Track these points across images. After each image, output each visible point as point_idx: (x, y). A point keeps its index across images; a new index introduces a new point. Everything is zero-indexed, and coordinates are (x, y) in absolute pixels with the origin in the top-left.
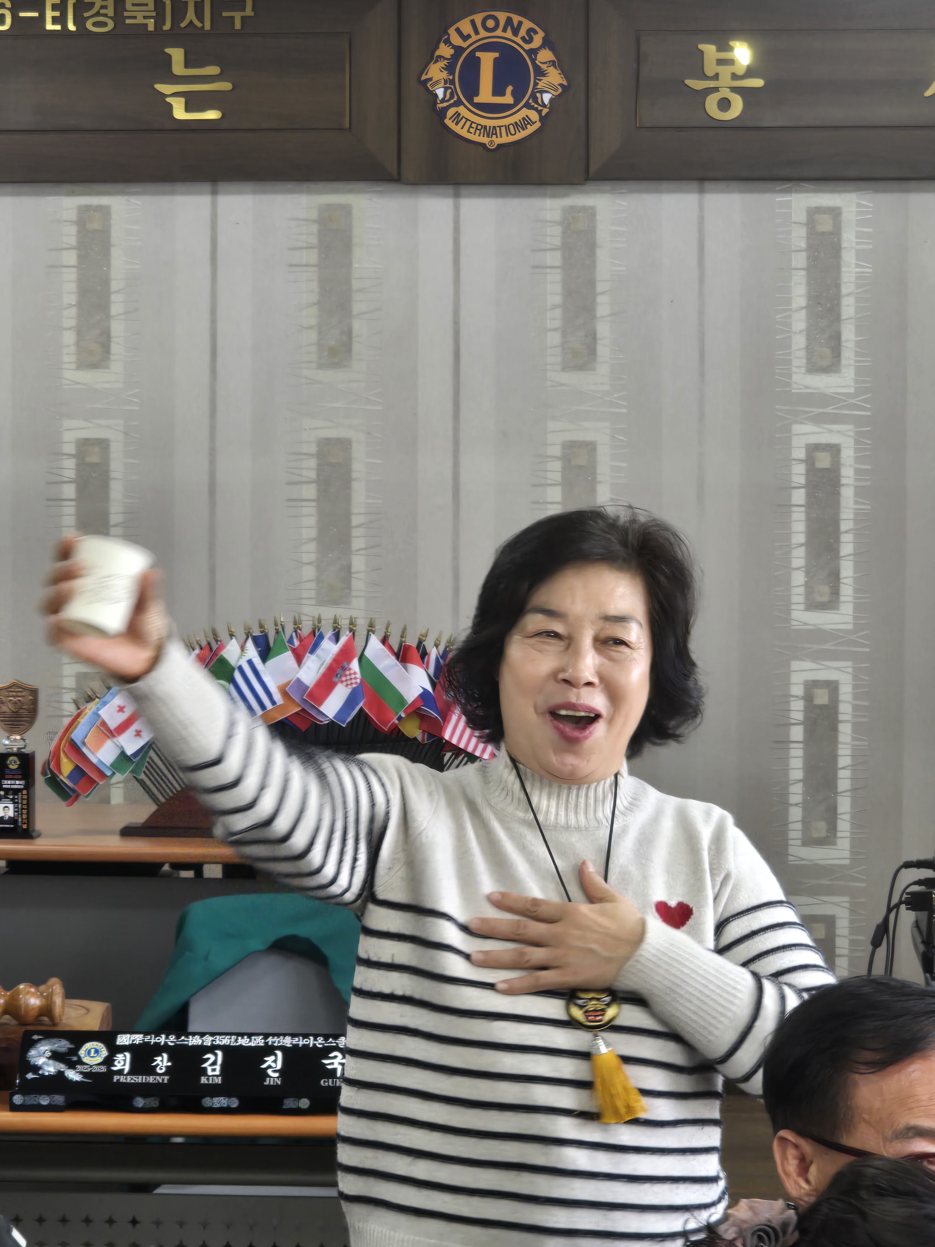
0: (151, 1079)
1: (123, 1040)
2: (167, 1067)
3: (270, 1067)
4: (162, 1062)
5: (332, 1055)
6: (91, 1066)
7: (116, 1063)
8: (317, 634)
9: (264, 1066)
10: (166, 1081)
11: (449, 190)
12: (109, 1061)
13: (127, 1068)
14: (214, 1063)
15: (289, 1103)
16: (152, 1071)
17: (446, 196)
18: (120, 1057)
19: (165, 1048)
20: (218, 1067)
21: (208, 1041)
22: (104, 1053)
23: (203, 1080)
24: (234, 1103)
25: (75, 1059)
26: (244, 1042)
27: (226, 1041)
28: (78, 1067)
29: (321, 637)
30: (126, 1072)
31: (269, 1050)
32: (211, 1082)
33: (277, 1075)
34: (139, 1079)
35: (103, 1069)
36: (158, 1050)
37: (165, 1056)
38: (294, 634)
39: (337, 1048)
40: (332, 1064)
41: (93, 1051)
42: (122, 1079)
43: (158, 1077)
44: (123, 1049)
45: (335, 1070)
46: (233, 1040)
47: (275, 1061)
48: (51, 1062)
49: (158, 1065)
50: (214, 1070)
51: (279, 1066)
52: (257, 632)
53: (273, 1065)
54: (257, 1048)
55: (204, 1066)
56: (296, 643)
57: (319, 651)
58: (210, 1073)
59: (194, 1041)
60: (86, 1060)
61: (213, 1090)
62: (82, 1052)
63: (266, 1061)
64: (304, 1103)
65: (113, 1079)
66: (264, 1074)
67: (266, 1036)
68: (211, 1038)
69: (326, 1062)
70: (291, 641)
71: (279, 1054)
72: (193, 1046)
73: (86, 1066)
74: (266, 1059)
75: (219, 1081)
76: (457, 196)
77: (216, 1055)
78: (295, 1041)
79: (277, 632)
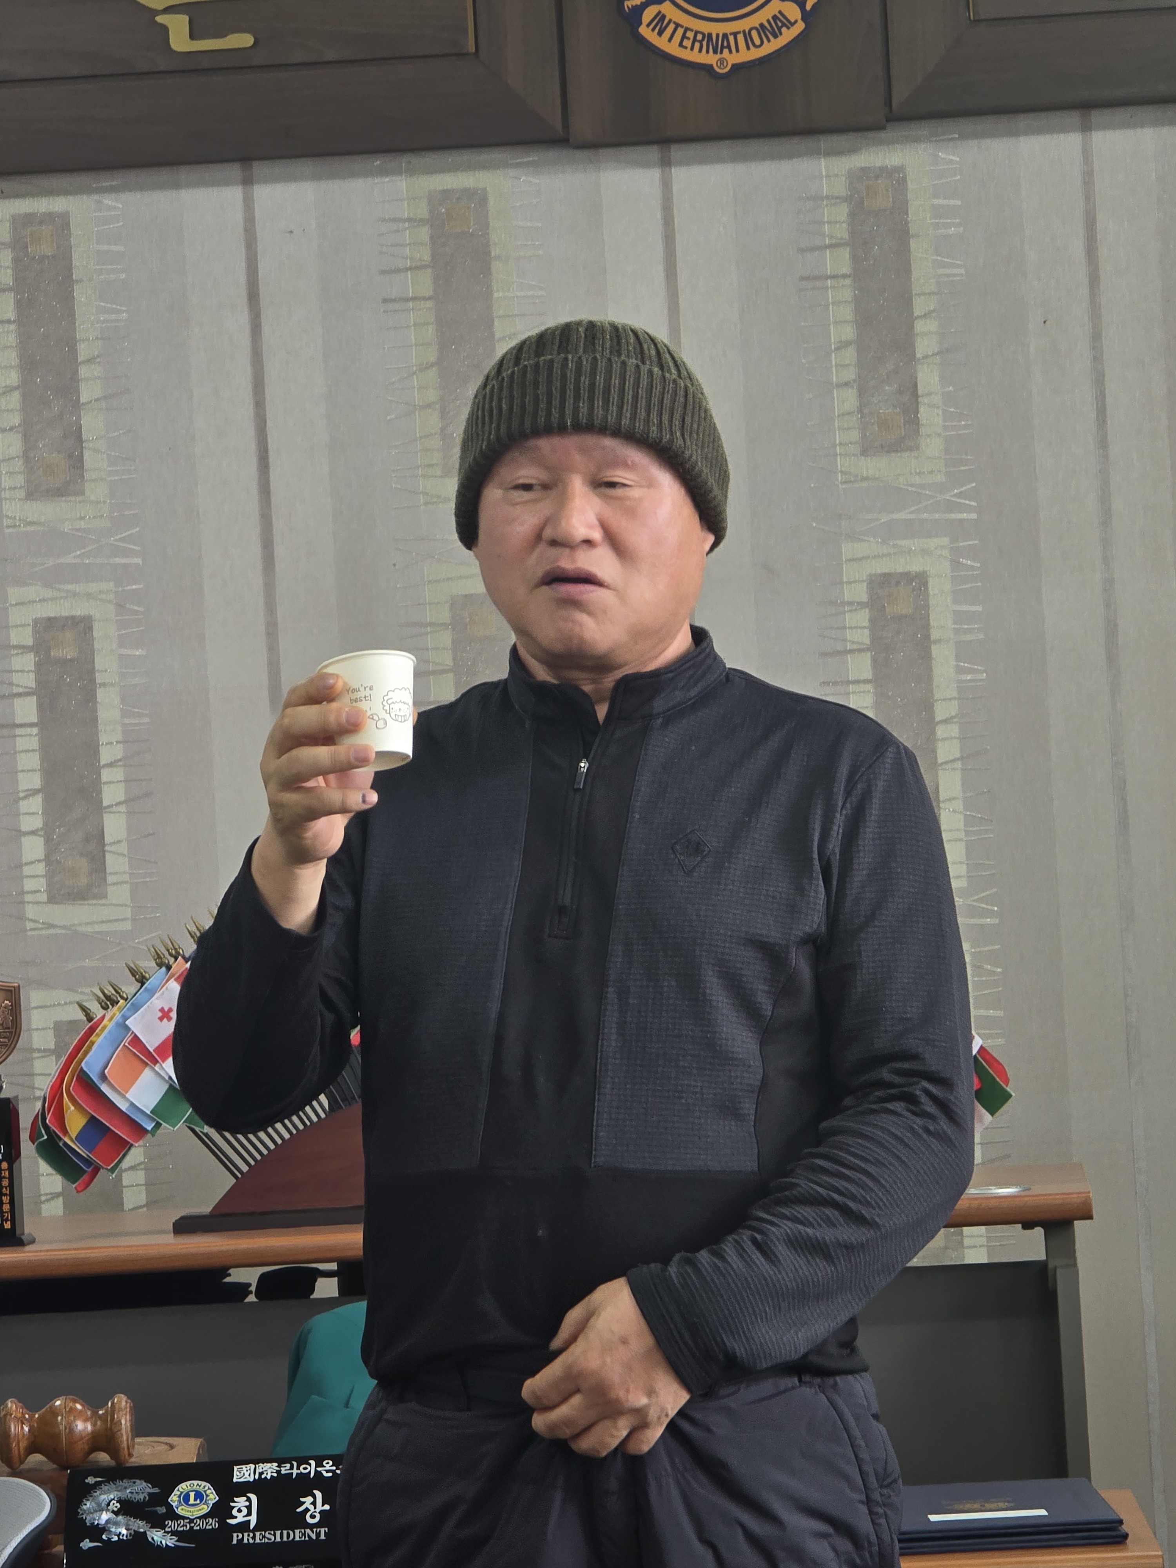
0: (297, 1535)
1: (243, 1474)
2: (323, 1513)
4: (314, 1506)
6: (191, 1521)
7: (234, 1512)
10: (323, 1537)
11: (653, 153)
12: (222, 1510)
13: (253, 1519)
16: (300, 1521)
17: (648, 165)
18: (241, 1502)
19: (319, 1481)
22: (213, 1497)
25: (162, 1510)
28: (169, 1523)
30: (252, 1525)
34: (275, 1537)
35: (213, 1524)
36: (306, 1485)
37: (318, 1494)
41: (192, 1495)
42: (247, 1538)
43: (308, 1531)
44: (244, 1489)
48: (120, 1518)
49: (307, 1510)
60: (180, 1511)
62: (174, 1499)
65: (231, 1538)
73: (181, 1522)
76: (666, 163)
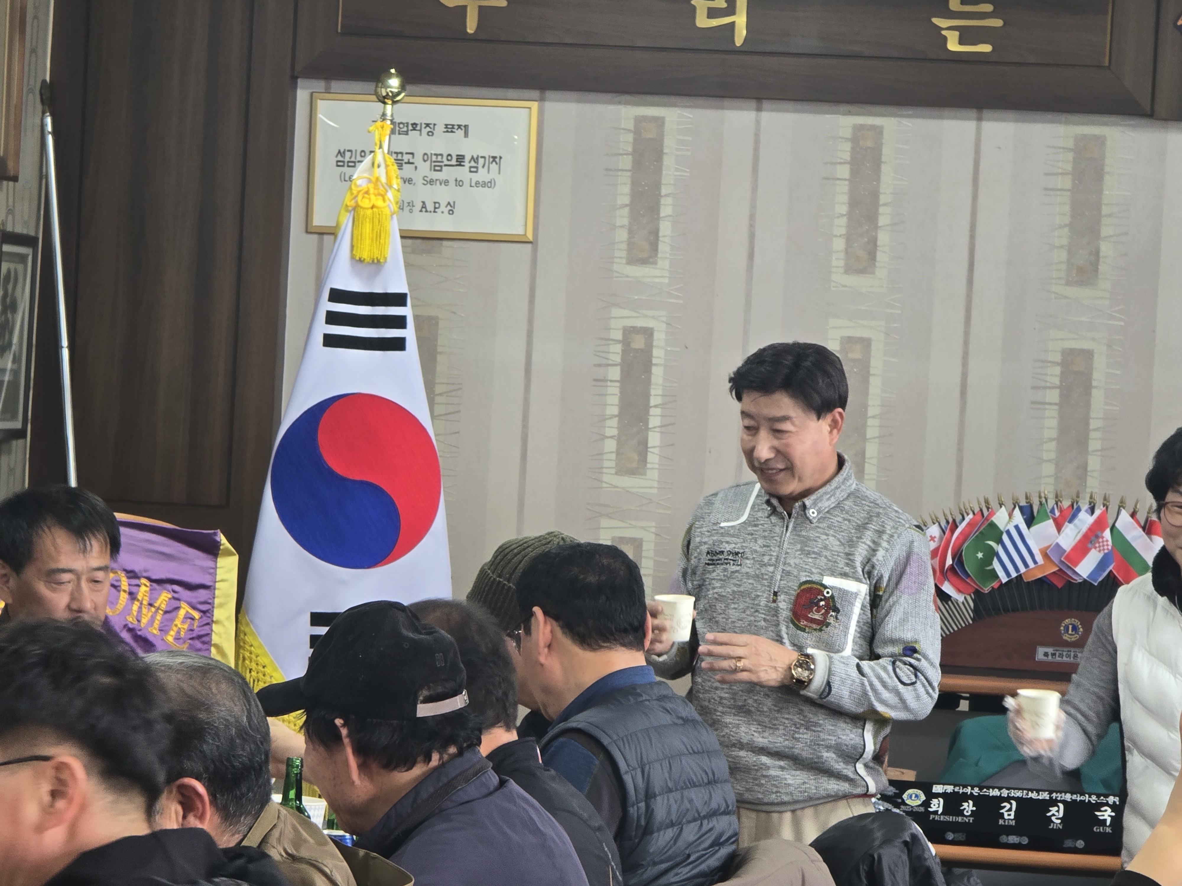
0: (960, 819)
1: (938, 789)
2: (972, 811)
3: (1053, 815)
4: (968, 807)
5: (1103, 809)
6: (912, 807)
7: (932, 806)
8: (1075, 507)
9: (1049, 814)
10: (971, 821)
12: (926, 804)
13: (940, 810)
14: (1010, 810)
15: (1068, 843)
16: (961, 813)
18: (935, 801)
19: (971, 797)
20: (1012, 813)
21: (1005, 793)
22: (923, 798)
23: (1001, 822)
24: (1025, 841)
25: (900, 801)
26: (1033, 795)
27: (1019, 794)
28: (902, 807)
29: (1079, 510)
30: (939, 813)
31: (1054, 803)
32: (1006, 824)
33: (1059, 821)
34: (950, 819)
35: (922, 809)
36: (966, 797)
37: (971, 802)
38: (1055, 506)
39: (1107, 804)
40: (1103, 815)
41: (914, 796)
42: (937, 818)
43: (965, 818)
44: (937, 796)
45: (1105, 820)
46: (1024, 794)
47: (1058, 811)
48: (880, 802)
49: (965, 809)
50: (1009, 815)
51: (1061, 814)
52: (1023, 503)
53: (1056, 814)
54: (1044, 800)
55: (1001, 811)
56: (1057, 513)
57: (1076, 521)
58: (1006, 817)
59: (995, 793)
60: (908, 802)
61: (1008, 830)
62: (905, 796)
63: (1050, 811)
64: (1080, 844)
65: (930, 817)
66: (1049, 820)
67: (1050, 793)
68: (1007, 792)
69: (1097, 813)
70: (1052, 511)
71: (1061, 806)
72: (993, 796)
73: (908, 807)
74: (1051, 809)
75: (1013, 823)
77: (1011, 804)
78: (1074, 797)
79: (1041, 504)
